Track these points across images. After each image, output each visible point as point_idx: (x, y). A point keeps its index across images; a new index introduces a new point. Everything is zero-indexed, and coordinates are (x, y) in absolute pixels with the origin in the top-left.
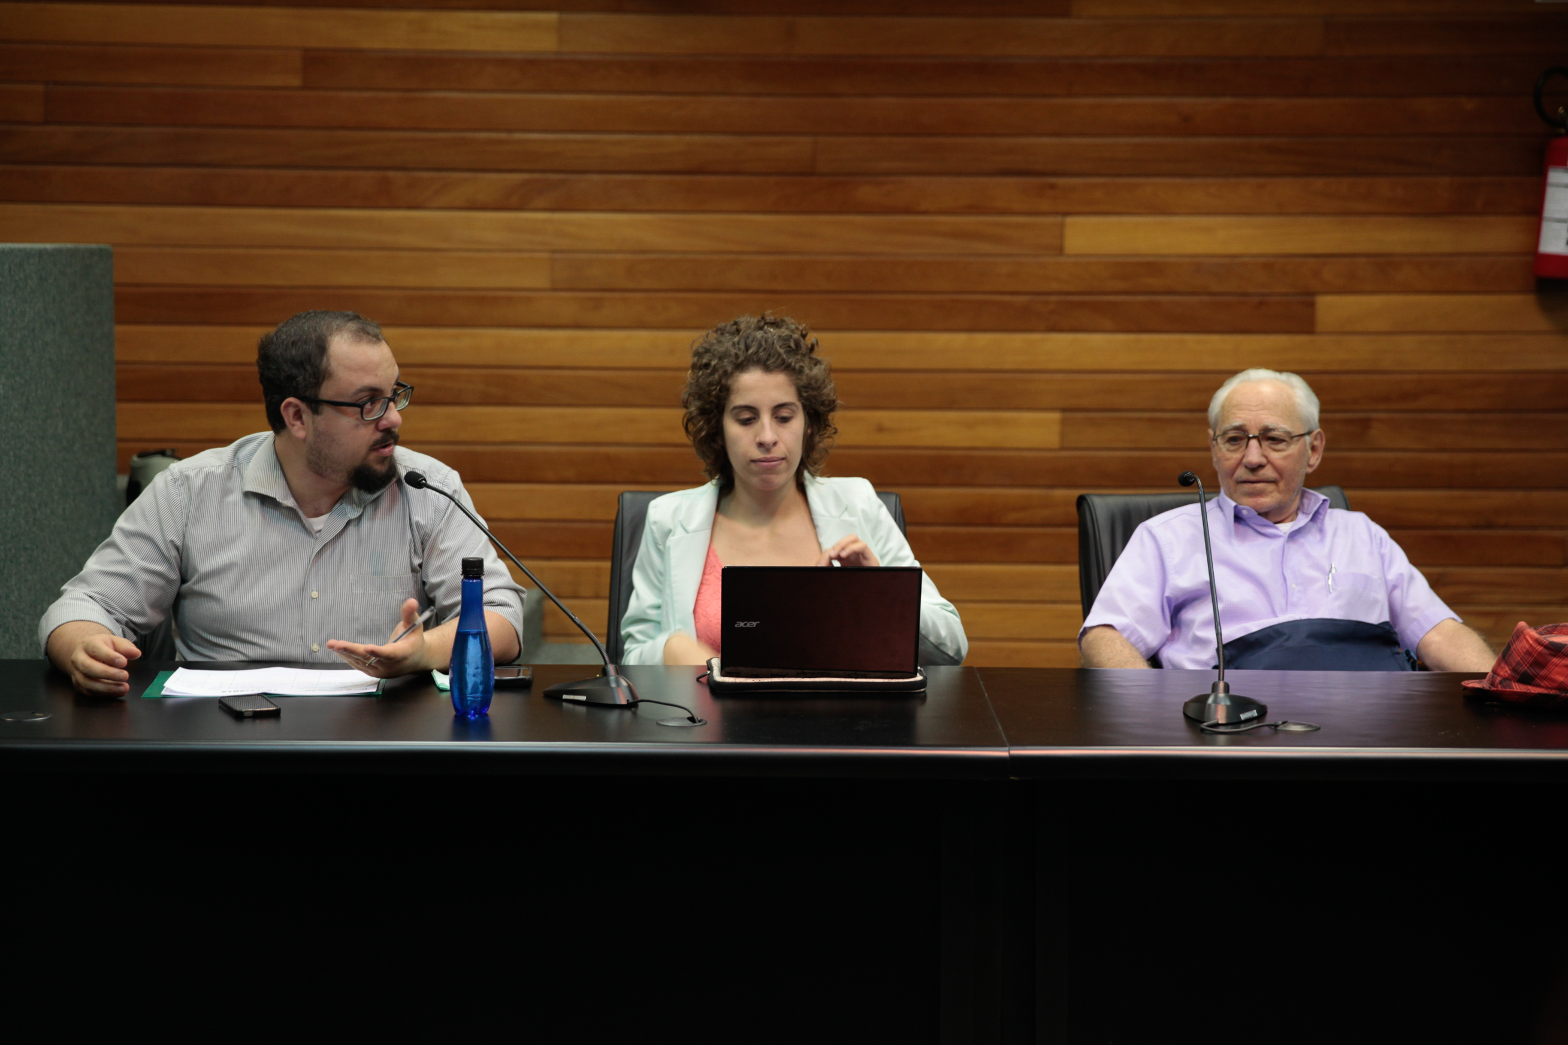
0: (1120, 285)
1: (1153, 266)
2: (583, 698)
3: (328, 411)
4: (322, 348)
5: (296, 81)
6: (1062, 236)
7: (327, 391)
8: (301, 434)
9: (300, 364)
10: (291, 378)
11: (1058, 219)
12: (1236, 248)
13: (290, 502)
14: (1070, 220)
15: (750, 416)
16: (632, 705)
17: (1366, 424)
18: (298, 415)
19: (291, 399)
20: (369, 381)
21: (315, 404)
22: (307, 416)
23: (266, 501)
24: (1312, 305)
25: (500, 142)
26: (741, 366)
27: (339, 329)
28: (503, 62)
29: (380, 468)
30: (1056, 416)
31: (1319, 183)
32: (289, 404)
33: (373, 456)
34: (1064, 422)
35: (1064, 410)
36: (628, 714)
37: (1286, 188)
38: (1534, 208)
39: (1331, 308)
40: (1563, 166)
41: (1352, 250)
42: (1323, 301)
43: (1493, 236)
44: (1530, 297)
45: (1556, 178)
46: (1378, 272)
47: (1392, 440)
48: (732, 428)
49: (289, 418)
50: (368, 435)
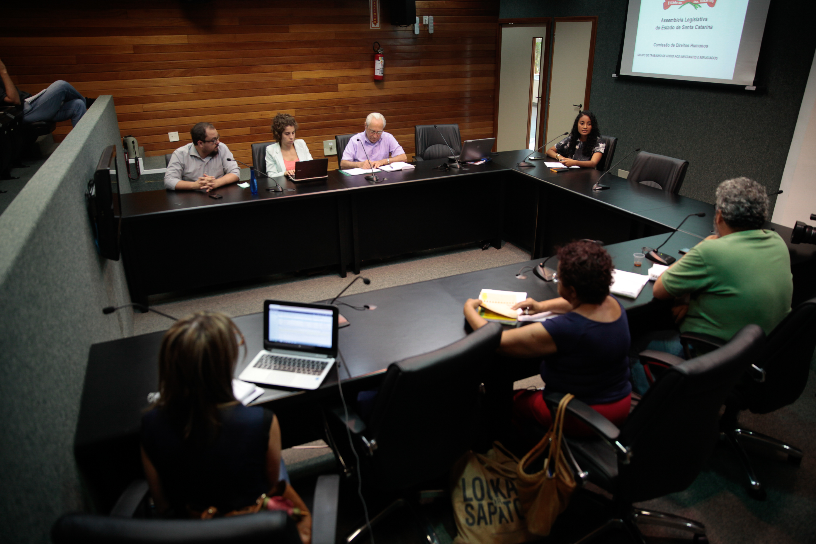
0: (303, 84)
1: (308, 80)
2: (273, 190)
3: (206, 142)
4: (205, 131)
5: (132, 52)
6: (292, 76)
7: (207, 139)
8: (202, 147)
10: (199, 137)
11: (291, 72)
12: (323, 76)
13: (199, 157)
14: (293, 72)
15: (288, 134)
16: (282, 191)
17: (348, 107)
18: (201, 143)
19: (200, 141)
20: (214, 136)
21: (204, 142)
22: (203, 144)
23: (195, 157)
24: (337, 86)
25: (178, 63)
26: (287, 125)
27: (207, 127)
28: (177, 46)
29: (216, 151)
30: (294, 110)
31: (337, 63)
32: (199, 142)
33: (215, 149)
34: (295, 111)
35: (295, 109)
36: (282, 193)
37: (331, 65)
38: (373, 67)
39: (341, 86)
40: (378, 59)
41: (343, 76)
42: (339, 85)
43: (367, 72)
44: (373, 83)
45: (377, 61)
46: (348, 79)
47: (353, 110)
48: (284, 136)
49: (199, 144)
50: (214, 146)
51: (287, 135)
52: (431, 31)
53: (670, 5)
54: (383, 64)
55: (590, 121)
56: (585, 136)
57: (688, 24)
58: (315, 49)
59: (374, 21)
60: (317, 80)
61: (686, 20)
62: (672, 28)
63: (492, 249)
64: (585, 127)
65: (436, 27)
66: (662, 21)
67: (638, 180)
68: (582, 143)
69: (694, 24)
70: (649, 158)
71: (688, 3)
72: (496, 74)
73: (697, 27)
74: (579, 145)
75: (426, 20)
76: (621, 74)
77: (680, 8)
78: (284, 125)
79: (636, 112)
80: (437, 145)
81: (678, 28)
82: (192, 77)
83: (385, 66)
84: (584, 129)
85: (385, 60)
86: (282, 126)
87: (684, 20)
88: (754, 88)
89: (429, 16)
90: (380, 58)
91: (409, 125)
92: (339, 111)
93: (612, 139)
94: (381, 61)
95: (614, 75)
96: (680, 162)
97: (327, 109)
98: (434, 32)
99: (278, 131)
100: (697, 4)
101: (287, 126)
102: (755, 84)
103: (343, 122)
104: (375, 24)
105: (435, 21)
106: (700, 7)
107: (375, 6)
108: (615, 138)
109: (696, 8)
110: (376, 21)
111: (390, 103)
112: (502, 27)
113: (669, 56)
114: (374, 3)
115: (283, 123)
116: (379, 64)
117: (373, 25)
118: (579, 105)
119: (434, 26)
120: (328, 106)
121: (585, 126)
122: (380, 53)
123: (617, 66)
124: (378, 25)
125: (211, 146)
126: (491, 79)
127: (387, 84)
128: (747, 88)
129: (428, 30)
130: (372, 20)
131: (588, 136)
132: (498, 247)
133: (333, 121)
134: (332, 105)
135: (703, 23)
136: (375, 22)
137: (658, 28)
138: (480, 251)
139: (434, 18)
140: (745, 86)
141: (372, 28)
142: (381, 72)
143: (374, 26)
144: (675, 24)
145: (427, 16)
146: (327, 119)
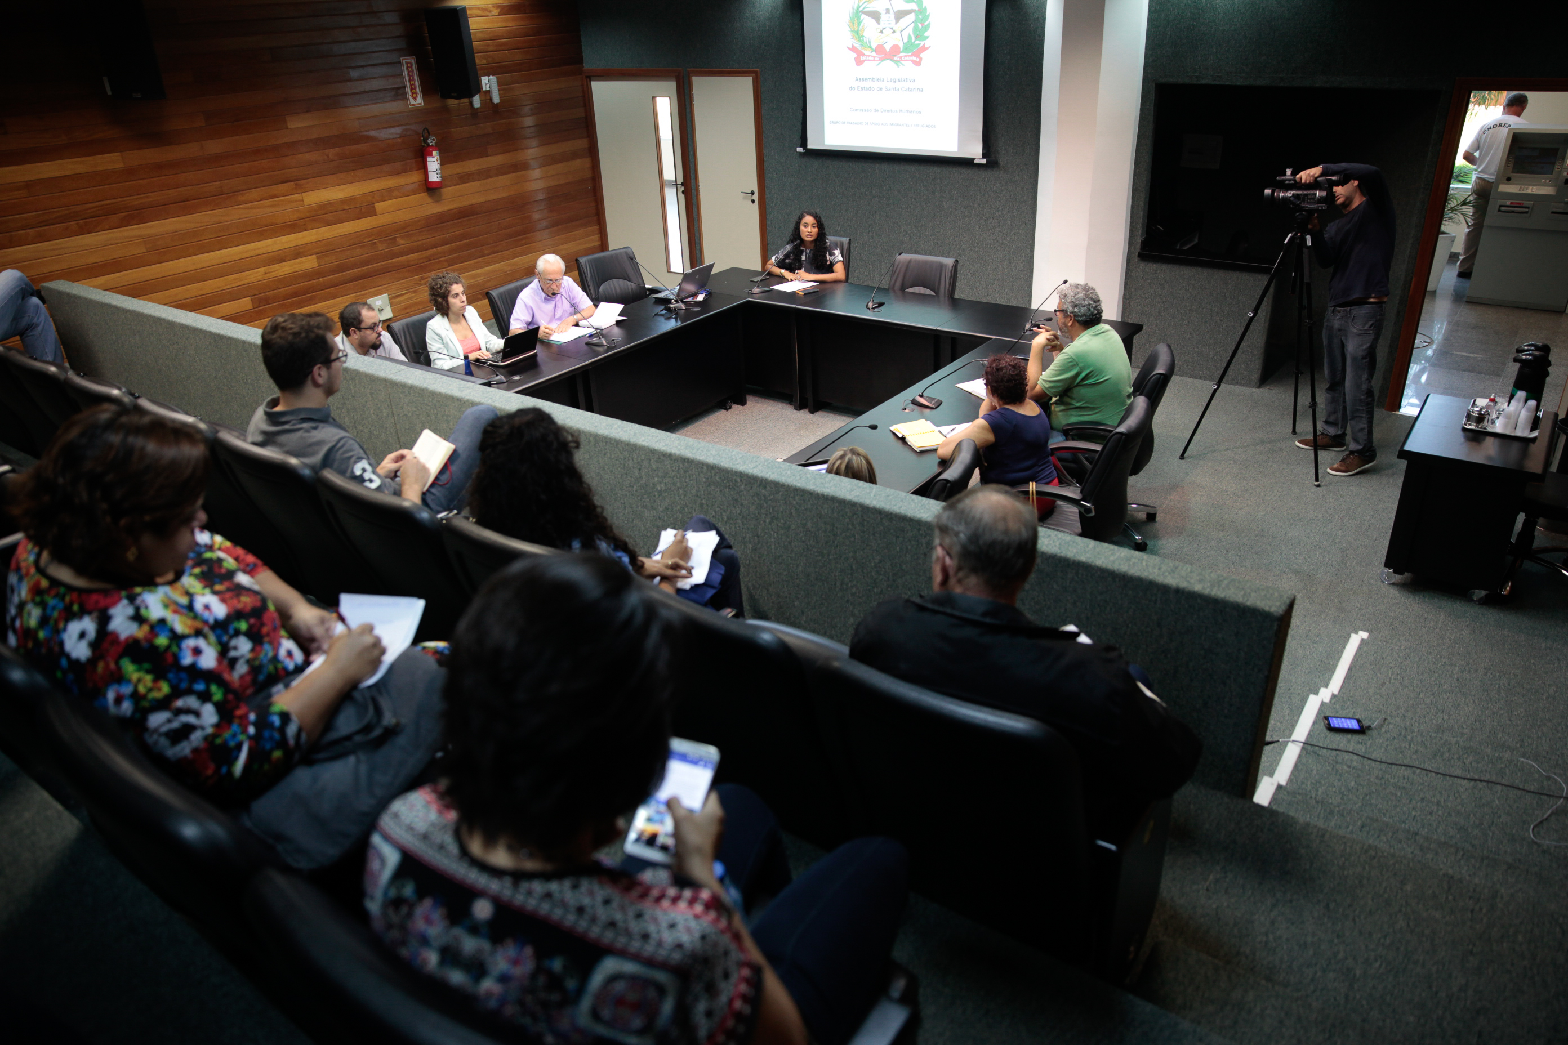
0: (322, 212)
1: (331, 204)
3: (363, 330)
4: (360, 314)
6: (303, 200)
7: (363, 325)
8: (356, 337)
9: (354, 319)
10: (352, 323)
11: (300, 194)
12: (351, 194)
14: (304, 194)
17: (395, 239)
18: (355, 332)
19: (353, 328)
20: (373, 321)
21: (360, 329)
22: (358, 332)
24: (374, 207)
27: (363, 308)
29: (378, 343)
30: (314, 256)
31: (367, 170)
32: (352, 330)
34: (317, 258)
35: (316, 254)
37: (360, 174)
38: (424, 168)
39: (379, 206)
40: (431, 155)
41: (380, 188)
42: (377, 205)
43: (414, 178)
44: (426, 193)
45: (429, 159)
46: (387, 194)
47: (402, 242)
48: (451, 300)
49: (352, 332)
50: (375, 335)
51: (454, 298)
52: (496, 100)
53: (864, 61)
54: (439, 162)
55: (815, 222)
56: (811, 242)
57: (891, 85)
58: (332, 152)
59: (413, 93)
60: (343, 202)
61: (889, 80)
62: (871, 89)
63: (736, 408)
64: (810, 231)
65: (502, 92)
66: (857, 80)
67: (903, 288)
68: (808, 251)
69: (898, 85)
70: (910, 261)
71: (887, 59)
72: (592, 152)
73: (904, 89)
74: (804, 254)
75: (486, 84)
76: (809, 147)
77: (878, 65)
78: (448, 285)
79: (838, 196)
80: (614, 280)
81: (880, 89)
82: (140, 225)
83: (443, 162)
84: (808, 233)
85: (440, 154)
86: (446, 287)
87: (885, 80)
88: (984, 161)
89: (489, 76)
90: (434, 153)
91: (486, 252)
92: (382, 248)
93: (845, 240)
94: (436, 158)
95: (800, 150)
96: (949, 262)
97: (364, 246)
98: (500, 100)
99: (441, 297)
100: (899, 61)
101: (451, 285)
102: (984, 156)
103: (391, 263)
104: (415, 98)
105: (499, 84)
106: (903, 65)
107: (410, 69)
108: (848, 239)
109: (898, 66)
110: (416, 93)
111: (455, 221)
112: (590, 81)
113: (873, 123)
114: (409, 65)
115: (446, 283)
116: (433, 163)
117: (412, 101)
118: (750, 192)
119: (499, 90)
120: (365, 240)
121: (809, 229)
122: (432, 145)
123: (801, 138)
124: (420, 100)
125: (371, 336)
126: (585, 163)
127: (447, 192)
128: (975, 162)
129: (491, 99)
130: (410, 94)
131: (815, 241)
132: (742, 402)
133: (377, 265)
134: (370, 239)
135: (911, 85)
136: (414, 95)
137: (852, 88)
138: (722, 413)
139: (497, 78)
140: (974, 159)
141: (411, 105)
142: (439, 176)
143: (414, 103)
144: (875, 85)
145: (487, 77)
146: (367, 262)
